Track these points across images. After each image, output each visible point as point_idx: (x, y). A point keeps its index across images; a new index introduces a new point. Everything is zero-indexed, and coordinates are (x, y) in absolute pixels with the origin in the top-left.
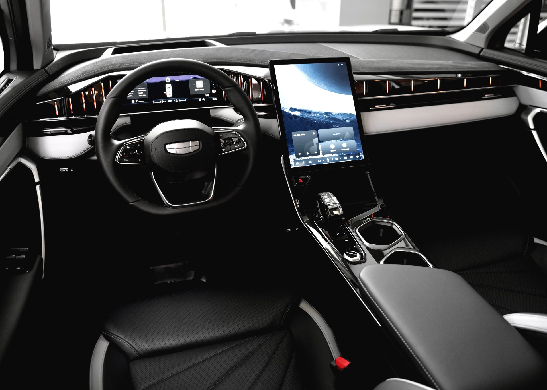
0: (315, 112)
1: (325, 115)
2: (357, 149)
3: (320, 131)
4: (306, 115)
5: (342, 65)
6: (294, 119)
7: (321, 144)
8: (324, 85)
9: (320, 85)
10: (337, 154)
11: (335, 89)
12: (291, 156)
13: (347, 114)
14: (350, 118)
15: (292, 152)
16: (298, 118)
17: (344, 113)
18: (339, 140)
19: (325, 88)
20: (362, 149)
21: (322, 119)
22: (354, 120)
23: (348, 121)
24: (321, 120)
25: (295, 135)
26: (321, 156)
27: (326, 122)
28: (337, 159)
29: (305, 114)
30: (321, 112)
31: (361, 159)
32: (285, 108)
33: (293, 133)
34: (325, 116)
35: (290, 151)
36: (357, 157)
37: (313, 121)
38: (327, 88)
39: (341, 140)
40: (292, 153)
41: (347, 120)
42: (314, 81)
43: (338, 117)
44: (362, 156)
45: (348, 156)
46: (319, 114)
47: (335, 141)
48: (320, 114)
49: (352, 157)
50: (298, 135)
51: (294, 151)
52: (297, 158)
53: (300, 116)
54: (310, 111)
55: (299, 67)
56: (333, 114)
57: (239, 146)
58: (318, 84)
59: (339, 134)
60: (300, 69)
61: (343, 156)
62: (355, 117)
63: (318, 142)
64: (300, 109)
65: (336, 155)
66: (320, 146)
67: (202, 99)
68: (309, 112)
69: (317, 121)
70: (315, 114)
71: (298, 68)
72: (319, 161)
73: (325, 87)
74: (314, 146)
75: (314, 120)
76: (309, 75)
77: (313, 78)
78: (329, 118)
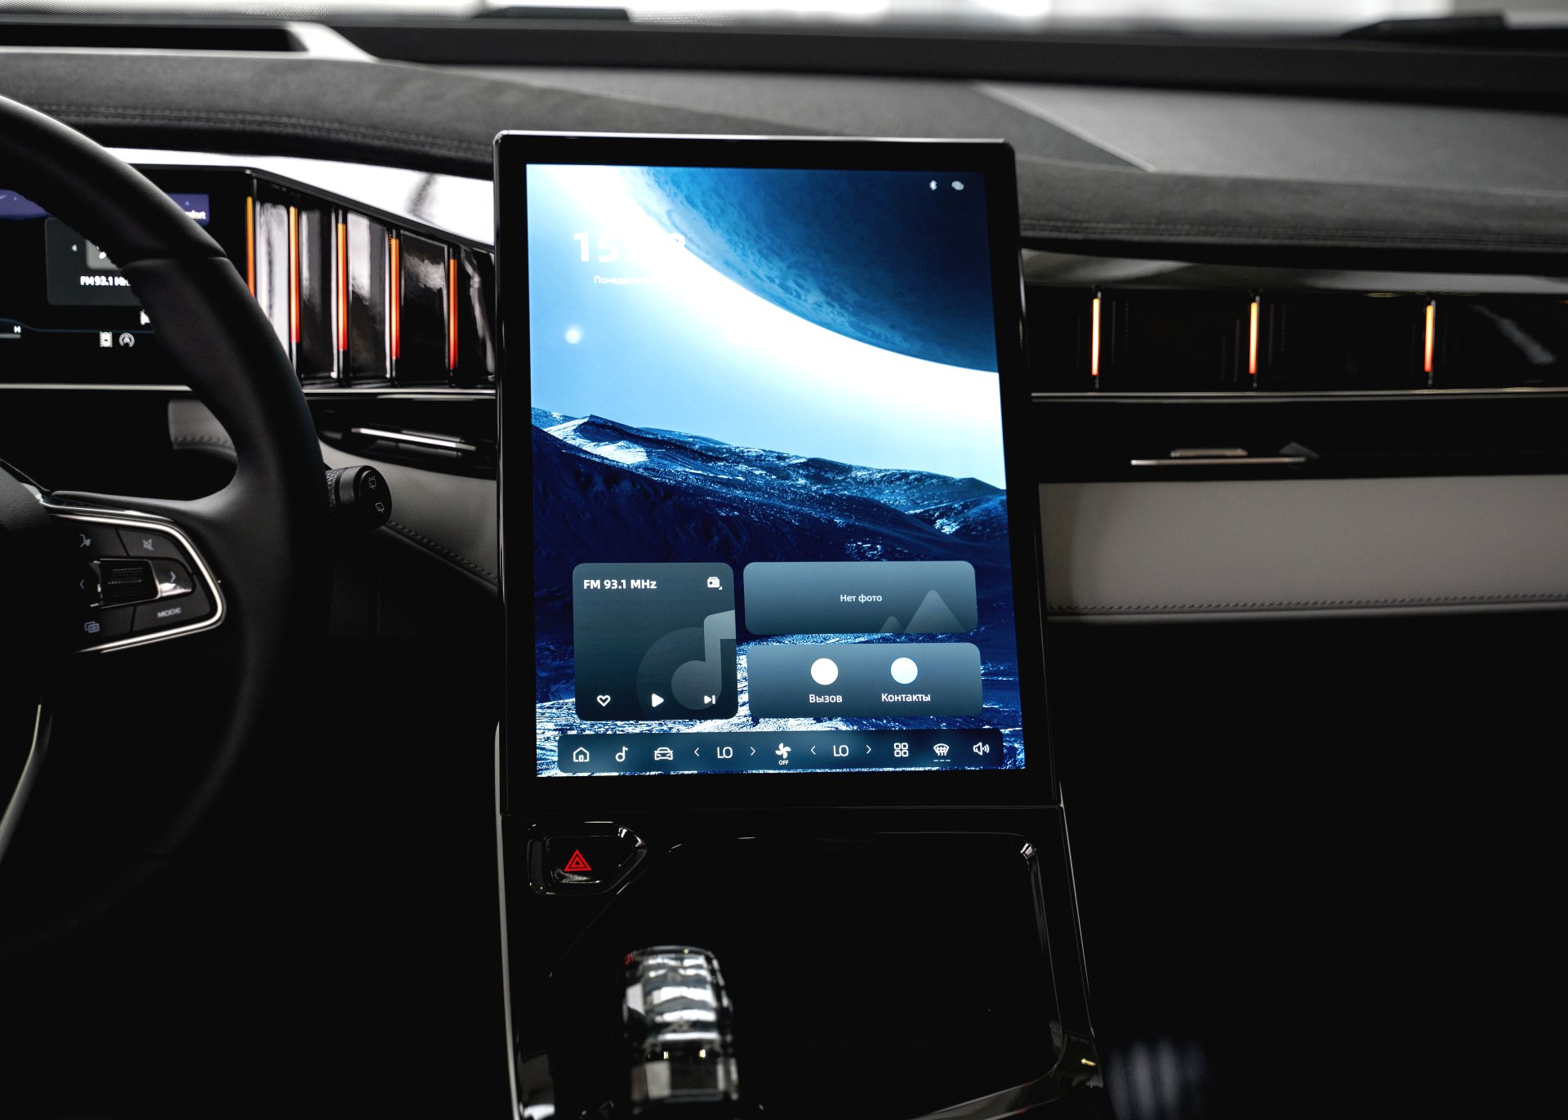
0: (738, 457)
1: (806, 477)
2: (986, 701)
3: (757, 572)
4: (684, 471)
5: (958, 186)
6: (599, 485)
7: (751, 647)
8: (821, 298)
9: (799, 296)
10: (847, 719)
11: (893, 327)
12: (547, 704)
13: (945, 481)
14: (965, 507)
15: (556, 681)
16: (626, 485)
17: (931, 476)
18: (876, 636)
19: (828, 319)
20: (1015, 706)
21: (778, 503)
22: (988, 521)
23: (949, 528)
24: (772, 507)
25: (590, 582)
26: (739, 722)
27: (804, 517)
28: (841, 751)
29: (674, 460)
30: (780, 457)
31: (1002, 763)
32: (555, 415)
33: (579, 569)
34: (802, 481)
35: (544, 675)
36: (981, 749)
37: (721, 506)
38: (840, 319)
39: (885, 640)
40: (553, 688)
41: (940, 517)
42: (761, 273)
43: (886, 498)
44: (1013, 751)
45: (921, 742)
46: (762, 468)
47: (850, 638)
48: (771, 469)
49: (941, 749)
50: (611, 584)
51: (568, 678)
52: (586, 725)
53: (641, 470)
54: (713, 450)
55: (678, 187)
56: (853, 474)
57: (177, 611)
58: (786, 289)
59: (879, 599)
60: (681, 197)
61: (885, 737)
62: (995, 504)
63: (734, 636)
64: (648, 431)
65: (839, 724)
66: (742, 661)
67: (115, 339)
68: (705, 453)
69: (744, 507)
70: (743, 467)
71: (674, 189)
72: (725, 754)
73: (828, 313)
74: (704, 660)
75: (729, 503)
76: (732, 232)
77: (760, 252)
78: (830, 497)
